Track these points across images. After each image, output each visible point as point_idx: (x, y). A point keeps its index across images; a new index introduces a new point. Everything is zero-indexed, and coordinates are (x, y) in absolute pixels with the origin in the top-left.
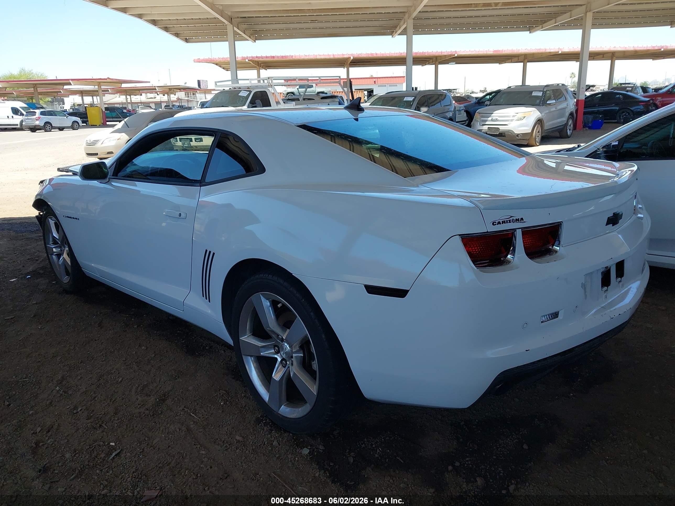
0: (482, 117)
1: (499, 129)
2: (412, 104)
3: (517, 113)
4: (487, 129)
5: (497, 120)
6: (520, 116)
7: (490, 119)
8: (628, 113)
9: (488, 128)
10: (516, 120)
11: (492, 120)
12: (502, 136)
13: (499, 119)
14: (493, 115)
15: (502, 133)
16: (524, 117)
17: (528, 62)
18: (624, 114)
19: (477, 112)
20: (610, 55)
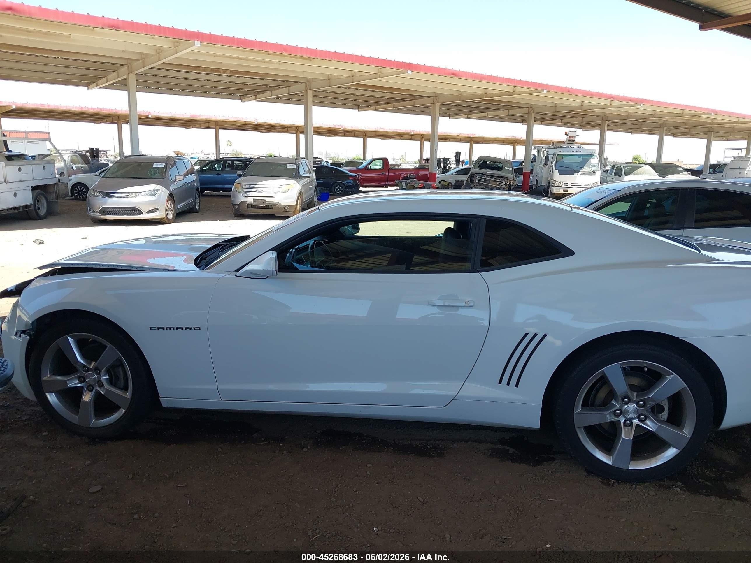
0: (245, 188)
1: (266, 201)
2: (166, 171)
3: (282, 185)
4: (252, 200)
5: (262, 192)
6: (284, 188)
7: (254, 190)
8: (341, 186)
9: (254, 199)
10: (281, 193)
11: (257, 192)
12: (269, 208)
13: (264, 190)
14: (256, 186)
15: (268, 205)
16: (289, 189)
17: (220, 129)
18: (338, 187)
19: (236, 182)
20: (294, 129)
